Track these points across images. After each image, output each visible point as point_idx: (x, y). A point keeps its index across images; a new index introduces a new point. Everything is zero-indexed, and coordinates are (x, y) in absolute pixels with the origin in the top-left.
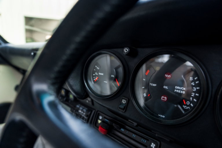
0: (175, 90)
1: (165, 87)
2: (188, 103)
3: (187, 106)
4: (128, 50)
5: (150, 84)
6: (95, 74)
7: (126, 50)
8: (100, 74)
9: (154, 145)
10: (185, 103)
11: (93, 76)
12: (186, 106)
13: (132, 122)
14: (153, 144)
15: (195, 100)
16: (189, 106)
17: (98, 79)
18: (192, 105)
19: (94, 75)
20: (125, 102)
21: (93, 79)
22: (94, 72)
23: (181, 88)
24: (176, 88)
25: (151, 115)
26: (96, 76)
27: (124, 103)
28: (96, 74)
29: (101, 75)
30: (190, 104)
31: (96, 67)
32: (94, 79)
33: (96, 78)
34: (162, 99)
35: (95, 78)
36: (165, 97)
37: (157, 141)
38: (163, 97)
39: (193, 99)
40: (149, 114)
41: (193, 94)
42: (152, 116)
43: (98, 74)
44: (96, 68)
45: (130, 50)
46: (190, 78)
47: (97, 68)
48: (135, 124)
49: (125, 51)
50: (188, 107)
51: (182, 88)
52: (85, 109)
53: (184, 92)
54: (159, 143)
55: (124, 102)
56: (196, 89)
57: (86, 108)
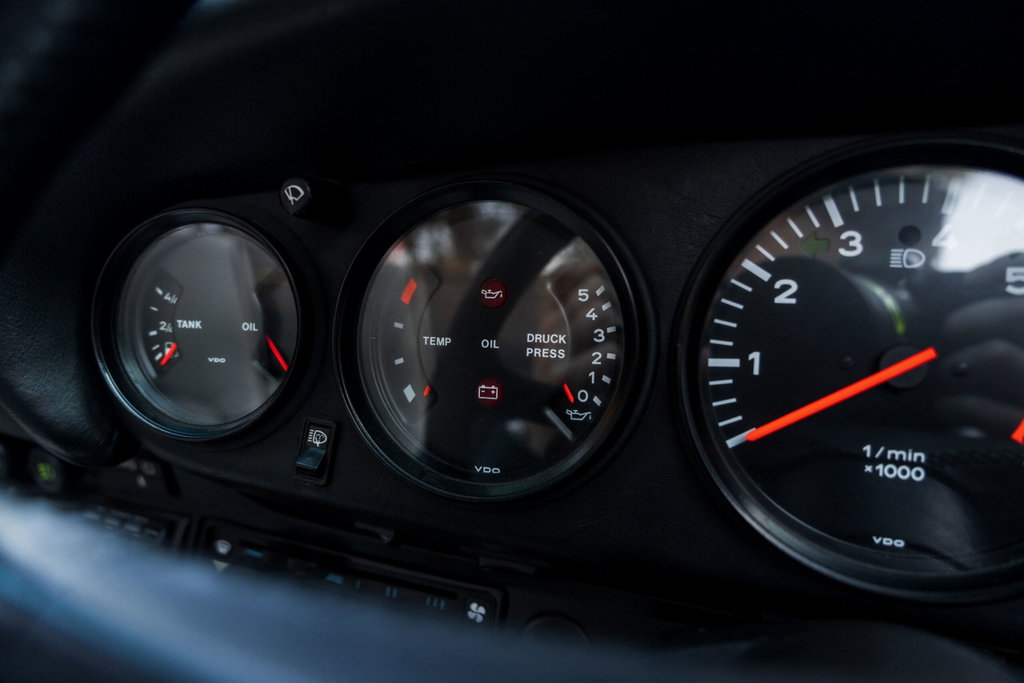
0: (529, 351)
1: (485, 344)
2: (583, 396)
3: (582, 408)
4: (302, 193)
5: (426, 338)
6: (156, 327)
7: (295, 193)
8: (183, 324)
9: (482, 610)
10: (572, 399)
11: (149, 342)
12: (576, 412)
13: (370, 528)
14: (474, 606)
15: (606, 379)
16: (590, 405)
17: (178, 349)
18: (597, 400)
19: (153, 333)
20: (322, 439)
21: (151, 355)
22: (151, 322)
23: (550, 338)
24: (528, 341)
25: (442, 475)
26: (162, 338)
27: (318, 443)
28: (164, 326)
29: (191, 329)
30: (591, 398)
31: (160, 292)
32: (159, 356)
33: (167, 351)
34: (482, 395)
35: (162, 350)
36: (493, 387)
37: (489, 589)
38: (483, 387)
39: (598, 377)
40: (433, 470)
41: (597, 356)
42: (447, 477)
43: (174, 325)
44: (160, 301)
45: (311, 192)
46: (580, 294)
47: (167, 297)
48: (386, 537)
49: (291, 198)
50: (586, 414)
51: (555, 339)
52: (133, 523)
53: (562, 354)
54: (497, 594)
55: (317, 438)
56: (606, 334)
57: (138, 518)
